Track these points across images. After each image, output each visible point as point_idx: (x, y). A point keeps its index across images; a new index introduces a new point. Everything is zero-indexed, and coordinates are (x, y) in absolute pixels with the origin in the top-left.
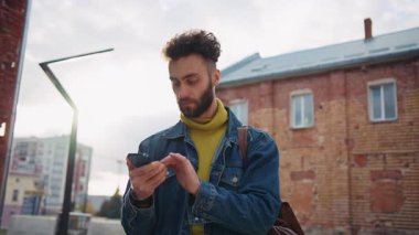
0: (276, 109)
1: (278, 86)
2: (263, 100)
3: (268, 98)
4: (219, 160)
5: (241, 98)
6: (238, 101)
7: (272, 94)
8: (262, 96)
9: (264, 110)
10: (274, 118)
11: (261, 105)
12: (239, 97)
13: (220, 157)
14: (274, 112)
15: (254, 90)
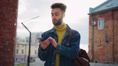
0: (114, 21)
1: (114, 12)
2: (109, 17)
3: (111, 17)
4: (64, 39)
5: (102, 17)
6: (100, 18)
7: (113, 15)
8: (109, 16)
9: (109, 21)
10: (113, 24)
11: (109, 19)
12: (101, 17)
13: (65, 38)
14: (113, 22)
15: (106, 14)
